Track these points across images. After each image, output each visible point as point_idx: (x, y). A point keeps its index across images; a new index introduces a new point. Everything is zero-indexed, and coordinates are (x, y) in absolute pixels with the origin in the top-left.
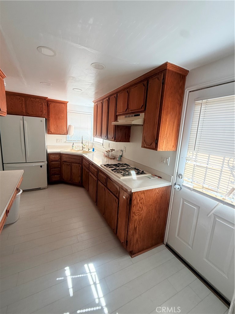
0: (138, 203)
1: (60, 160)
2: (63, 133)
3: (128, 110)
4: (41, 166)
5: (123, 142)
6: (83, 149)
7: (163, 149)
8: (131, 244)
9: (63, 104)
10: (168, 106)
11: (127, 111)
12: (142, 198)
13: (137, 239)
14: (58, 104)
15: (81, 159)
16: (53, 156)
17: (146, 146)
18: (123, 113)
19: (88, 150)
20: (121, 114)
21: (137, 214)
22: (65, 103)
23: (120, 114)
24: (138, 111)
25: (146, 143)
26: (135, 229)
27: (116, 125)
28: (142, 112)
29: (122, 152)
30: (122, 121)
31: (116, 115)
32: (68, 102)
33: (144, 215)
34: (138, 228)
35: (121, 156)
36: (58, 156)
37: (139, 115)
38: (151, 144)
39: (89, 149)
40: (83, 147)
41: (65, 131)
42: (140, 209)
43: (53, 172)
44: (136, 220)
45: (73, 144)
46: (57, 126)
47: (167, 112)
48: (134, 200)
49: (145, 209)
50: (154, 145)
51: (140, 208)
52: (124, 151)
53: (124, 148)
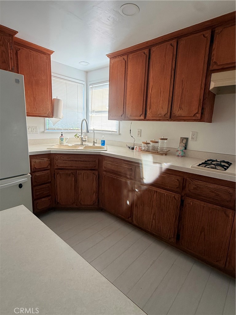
1: (49, 167)
2: (46, 113)
4: (20, 186)
6: (82, 142)
9: (43, 55)
14: (34, 53)
15: (97, 161)
16: (37, 161)
19: (94, 145)
22: (47, 53)
32: (52, 52)
36: (46, 159)
39: (94, 143)
40: (82, 140)
41: (50, 110)
43: (37, 194)
45: (62, 135)
46: (35, 99)
52: (193, 138)
53: (193, 135)
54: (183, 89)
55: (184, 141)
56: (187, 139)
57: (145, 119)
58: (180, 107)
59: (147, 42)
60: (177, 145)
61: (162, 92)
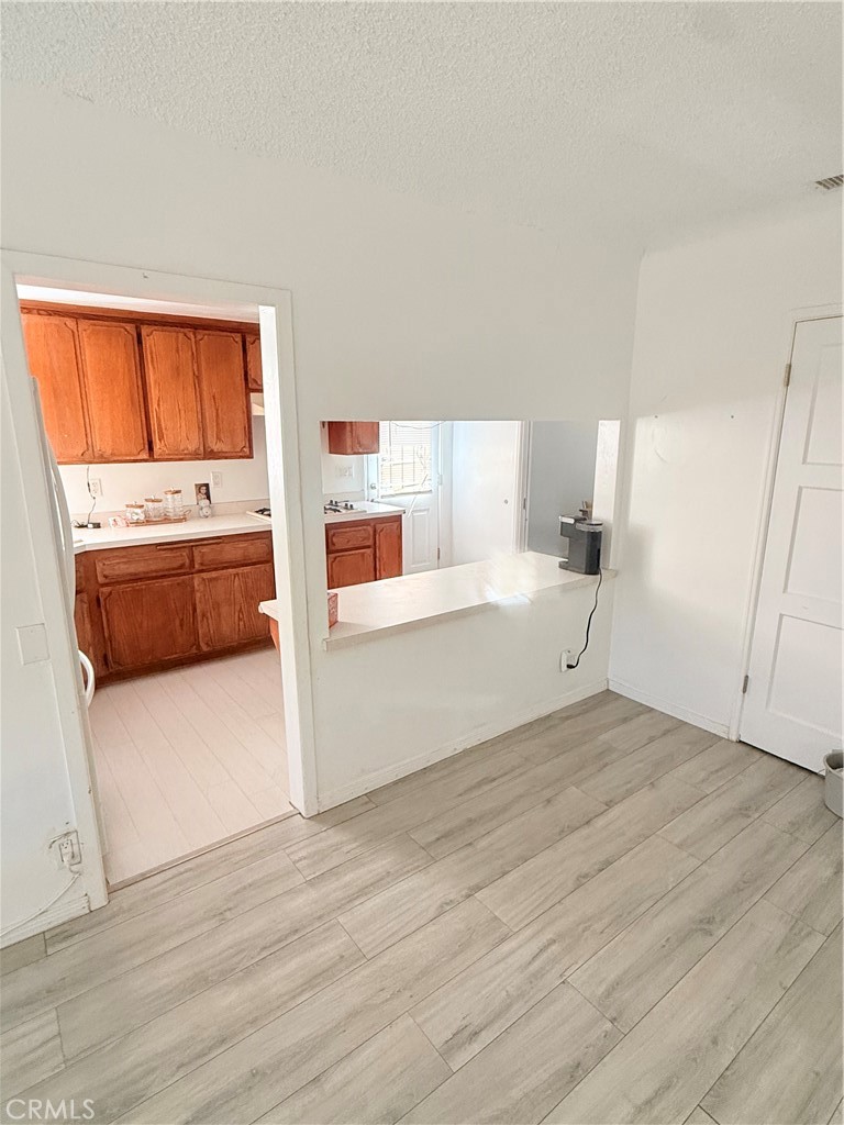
52: (216, 484)
53: (215, 477)
54: (217, 410)
55: (203, 490)
56: (207, 485)
57: (152, 458)
58: (218, 438)
59: (131, 312)
60: (190, 498)
61: (182, 412)
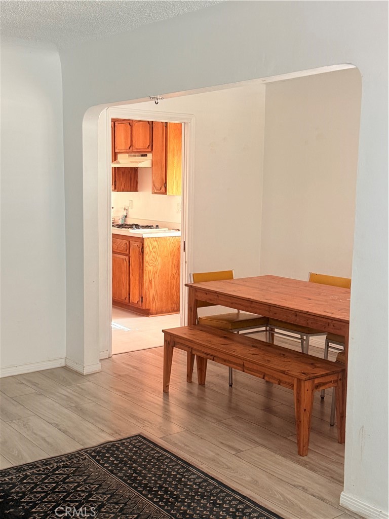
0: (151, 252)
3: (131, 147)
5: (128, 191)
7: (174, 193)
8: (146, 299)
10: (174, 149)
11: (131, 149)
12: (155, 247)
13: (153, 295)
17: (156, 191)
18: (125, 151)
20: (123, 151)
21: (151, 264)
23: (121, 151)
24: (144, 150)
25: (155, 188)
26: (150, 282)
27: (115, 168)
28: (149, 152)
29: (126, 211)
30: (125, 161)
31: (115, 153)
33: (159, 267)
34: (153, 282)
35: (126, 217)
37: (146, 155)
38: (161, 189)
42: (153, 259)
44: (150, 271)
47: (174, 154)
48: (146, 247)
49: (159, 259)
50: (163, 189)
51: (153, 257)
